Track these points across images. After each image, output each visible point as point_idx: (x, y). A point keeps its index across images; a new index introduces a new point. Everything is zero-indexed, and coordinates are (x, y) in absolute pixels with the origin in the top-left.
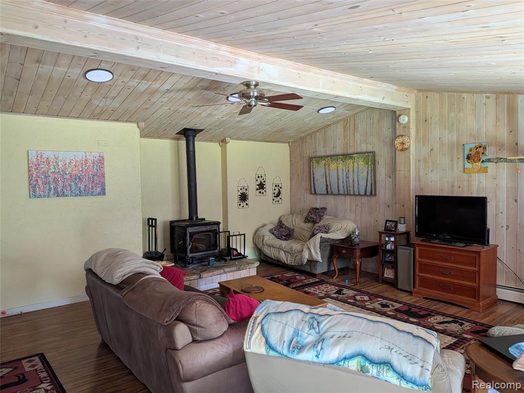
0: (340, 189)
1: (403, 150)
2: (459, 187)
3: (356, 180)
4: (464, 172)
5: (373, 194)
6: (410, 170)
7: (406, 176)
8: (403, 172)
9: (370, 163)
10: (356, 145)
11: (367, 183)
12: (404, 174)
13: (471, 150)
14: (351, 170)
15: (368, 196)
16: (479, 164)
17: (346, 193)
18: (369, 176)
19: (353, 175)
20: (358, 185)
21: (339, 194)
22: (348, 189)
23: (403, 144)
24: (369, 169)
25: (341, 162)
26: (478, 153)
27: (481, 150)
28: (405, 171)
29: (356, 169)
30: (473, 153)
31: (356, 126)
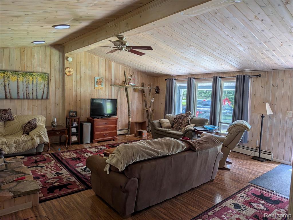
0: (20, 95)
1: (70, 75)
2: (93, 95)
3: (35, 89)
4: (95, 89)
5: (48, 98)
6: (73, 86)
7: (71, 88)
8: (69, 87)
9: (46, 80)
10: (32, 67)
11: (44, 91)
12: (70, 88)
13: (98, 80)
14: (31, 83)
15: (45, 99)
16: (101, 86)
17: (26, 98)
18: (45, 88)
19: (33, 86)
20: (37, 92)
21: (18, 98)
22: (28, 95)
23: (70, 72)
24: (46, 83)
25: (21, 76)
26: (100, 81)
27: (101, 80)
28: (70, 86)
29: (35, 82)
30: (98, 81)
31: (32, 54)
